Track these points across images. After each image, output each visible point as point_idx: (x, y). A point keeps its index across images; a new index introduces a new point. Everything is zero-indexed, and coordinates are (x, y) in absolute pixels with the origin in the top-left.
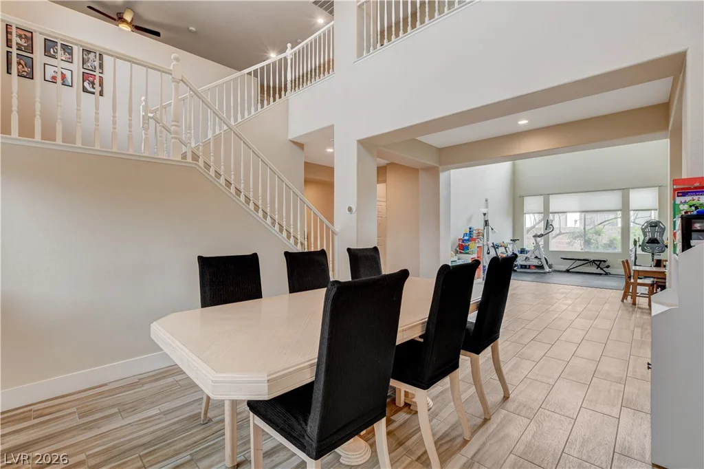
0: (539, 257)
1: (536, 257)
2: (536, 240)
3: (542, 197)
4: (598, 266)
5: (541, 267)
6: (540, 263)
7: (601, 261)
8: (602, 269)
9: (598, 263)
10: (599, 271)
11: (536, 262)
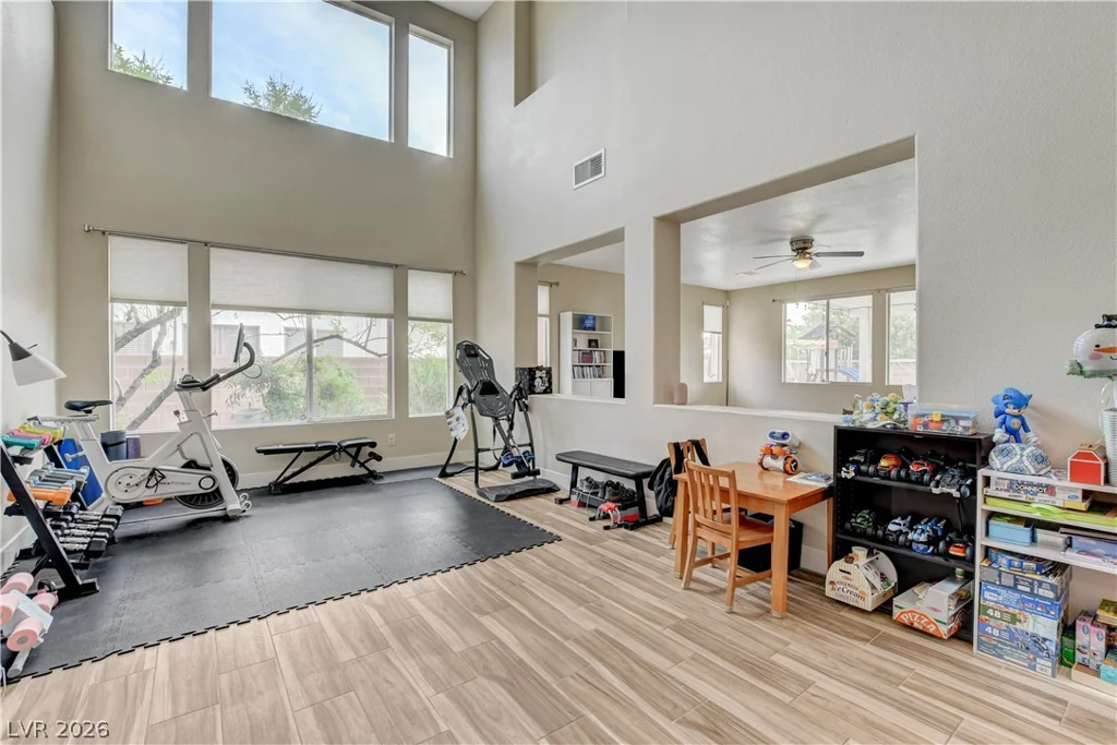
0: (202, 461)
1: (191, 464)
2: (186, 402)
3: (185, 248)
4: (355, 458)
5: (215, 496)
6: (207, 483)
7: (360, 446)
8: (362, 465)
9: (353, 451)
10: (358, 471)
11: (191, 484)
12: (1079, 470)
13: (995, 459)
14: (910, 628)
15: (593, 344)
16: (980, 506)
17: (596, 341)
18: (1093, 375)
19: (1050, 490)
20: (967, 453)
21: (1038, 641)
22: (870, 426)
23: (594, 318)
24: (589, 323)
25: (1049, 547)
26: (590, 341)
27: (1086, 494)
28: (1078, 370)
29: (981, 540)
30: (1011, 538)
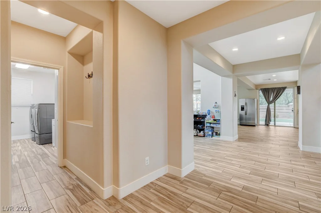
12: (213, 117)
13: (207, 117)
14: (200, 136)
16: (205, 122)
18: (215, 108)
19: (210, 119)
20: (204, 117)
21: (210, 134)
22: (196, 114)
25: (212, 125)
27: (213, 120)
28: (213, 107)
29: (205, 125)
30: (208, 125)
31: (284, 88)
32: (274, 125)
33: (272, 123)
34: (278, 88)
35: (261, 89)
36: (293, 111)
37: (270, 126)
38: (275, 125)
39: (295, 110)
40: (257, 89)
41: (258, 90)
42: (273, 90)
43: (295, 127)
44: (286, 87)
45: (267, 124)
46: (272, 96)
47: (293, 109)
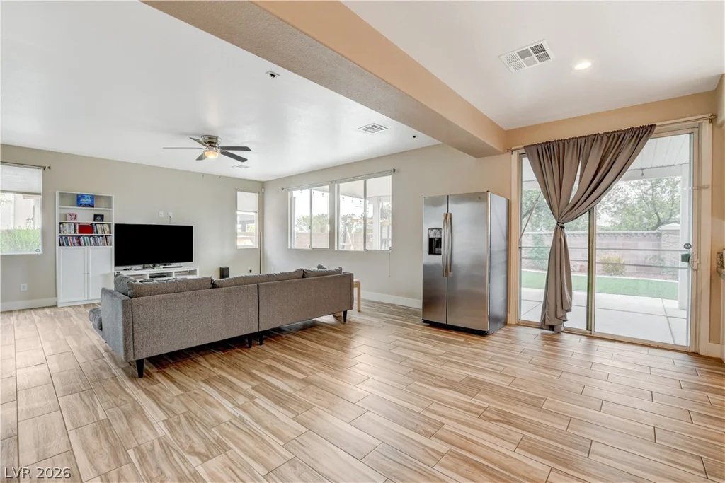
15: (99, 218)
17: (102, 217)
23: (93, 197)
24: (83, 201)
26: (95, 216)
31: (641, 134)
32: (584, 328)
33: (575, 319)
34: (608, 135)
35: (529, 150)
36: (686, 258)
37: (569, 331)
38: (589, 334)
39: (698, 255)
40: (511, 151)
41: (515, 153)
42: (585, 147)
43: (695, 354)
44: (653, 126)
45: (552, 325)
46: (578, 179)
47: (687, 246)
